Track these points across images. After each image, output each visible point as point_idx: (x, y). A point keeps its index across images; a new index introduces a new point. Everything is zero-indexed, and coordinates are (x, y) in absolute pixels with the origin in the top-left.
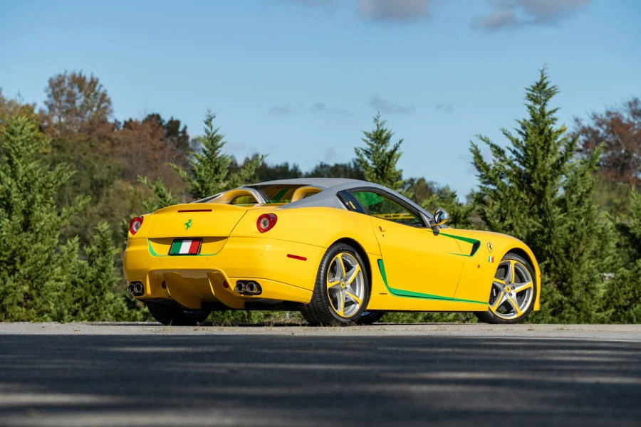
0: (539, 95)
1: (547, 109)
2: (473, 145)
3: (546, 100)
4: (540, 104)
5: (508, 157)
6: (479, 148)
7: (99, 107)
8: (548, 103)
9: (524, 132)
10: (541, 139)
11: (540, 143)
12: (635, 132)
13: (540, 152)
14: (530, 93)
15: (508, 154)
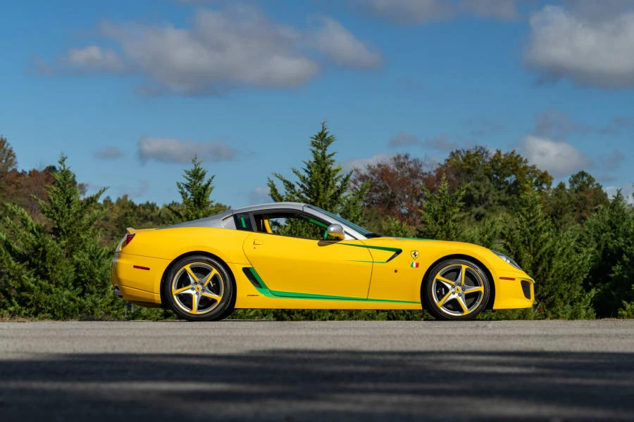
0: (321, 142)
1: (327, 153)
2: (270, 181)
3: (326, 146)
4: (322, 149)
5: (297, 190)
6: (274, 183)
7: (6, 160)
8: (327, 148)
9: (309, 171)
10: (322, 176)
11: (321, 179)
13: (322, 186)
14: (314, 140)
15: (297, 188)
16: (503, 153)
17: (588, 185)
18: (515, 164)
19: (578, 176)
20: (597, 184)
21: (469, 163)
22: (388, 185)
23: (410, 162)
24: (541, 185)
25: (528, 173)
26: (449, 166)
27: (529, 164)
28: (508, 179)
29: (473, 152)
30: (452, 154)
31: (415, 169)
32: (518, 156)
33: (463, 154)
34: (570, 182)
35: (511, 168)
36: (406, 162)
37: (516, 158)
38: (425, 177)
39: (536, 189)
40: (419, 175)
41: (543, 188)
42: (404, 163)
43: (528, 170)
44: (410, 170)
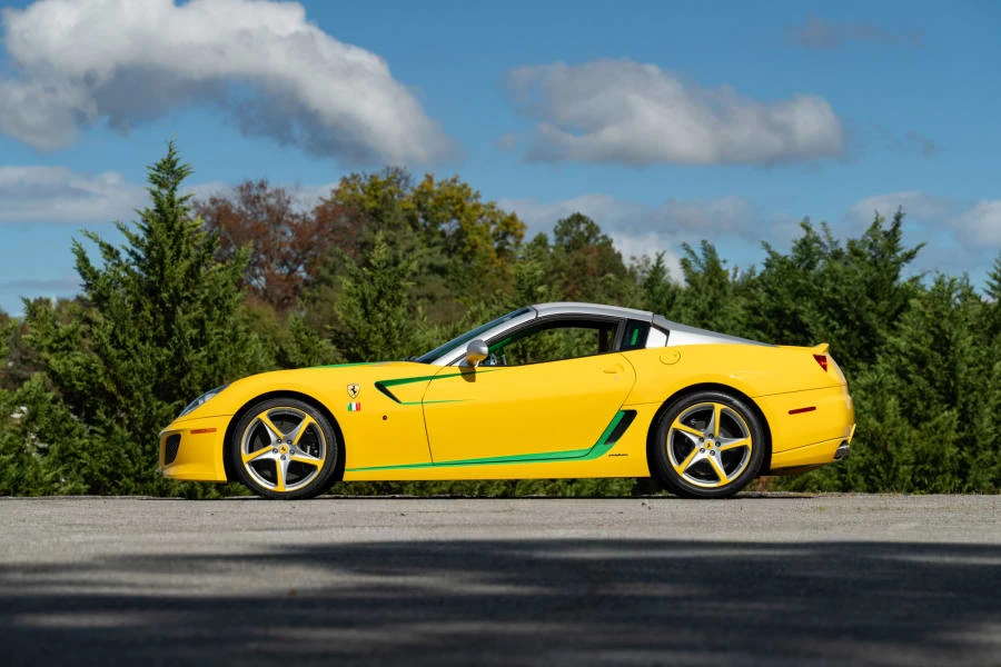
0: (166, 176)
1: (178, 195)
2: (76, 244)
3: (176, 184)
4: (168, 188)
5: (124, 260)
6: (83, 246)
8: (178, 187)
9: (146, 226)
10: (169, 236)
12: (248, 226)
14: (155, 173)
15: (124, 256)
16: (437, 180)
17: (587, 239)
18: (459, 201)
19: (570, 221)
20: (604, 237)
21: (376, 197)
22: (229, 237)
23: (270, 195)
24: (504, 237)
25: (481, 217)
26: (341, 203)
27: (483, 201)
28: (444, 226)
29: (383, 178)
30: (345, 181)
31: (277, 208)
32: (465, 186)
33: (363, 181)
34: (556, 233)
35: (451, 207)
36: (262, 195)
37: (460, 190)
38: (295, 221)
39: (496, 245)
40: (285, 218)
41: (508, 244)
42: (258, 198)
43: (482, 210)
44: (269, 209)
